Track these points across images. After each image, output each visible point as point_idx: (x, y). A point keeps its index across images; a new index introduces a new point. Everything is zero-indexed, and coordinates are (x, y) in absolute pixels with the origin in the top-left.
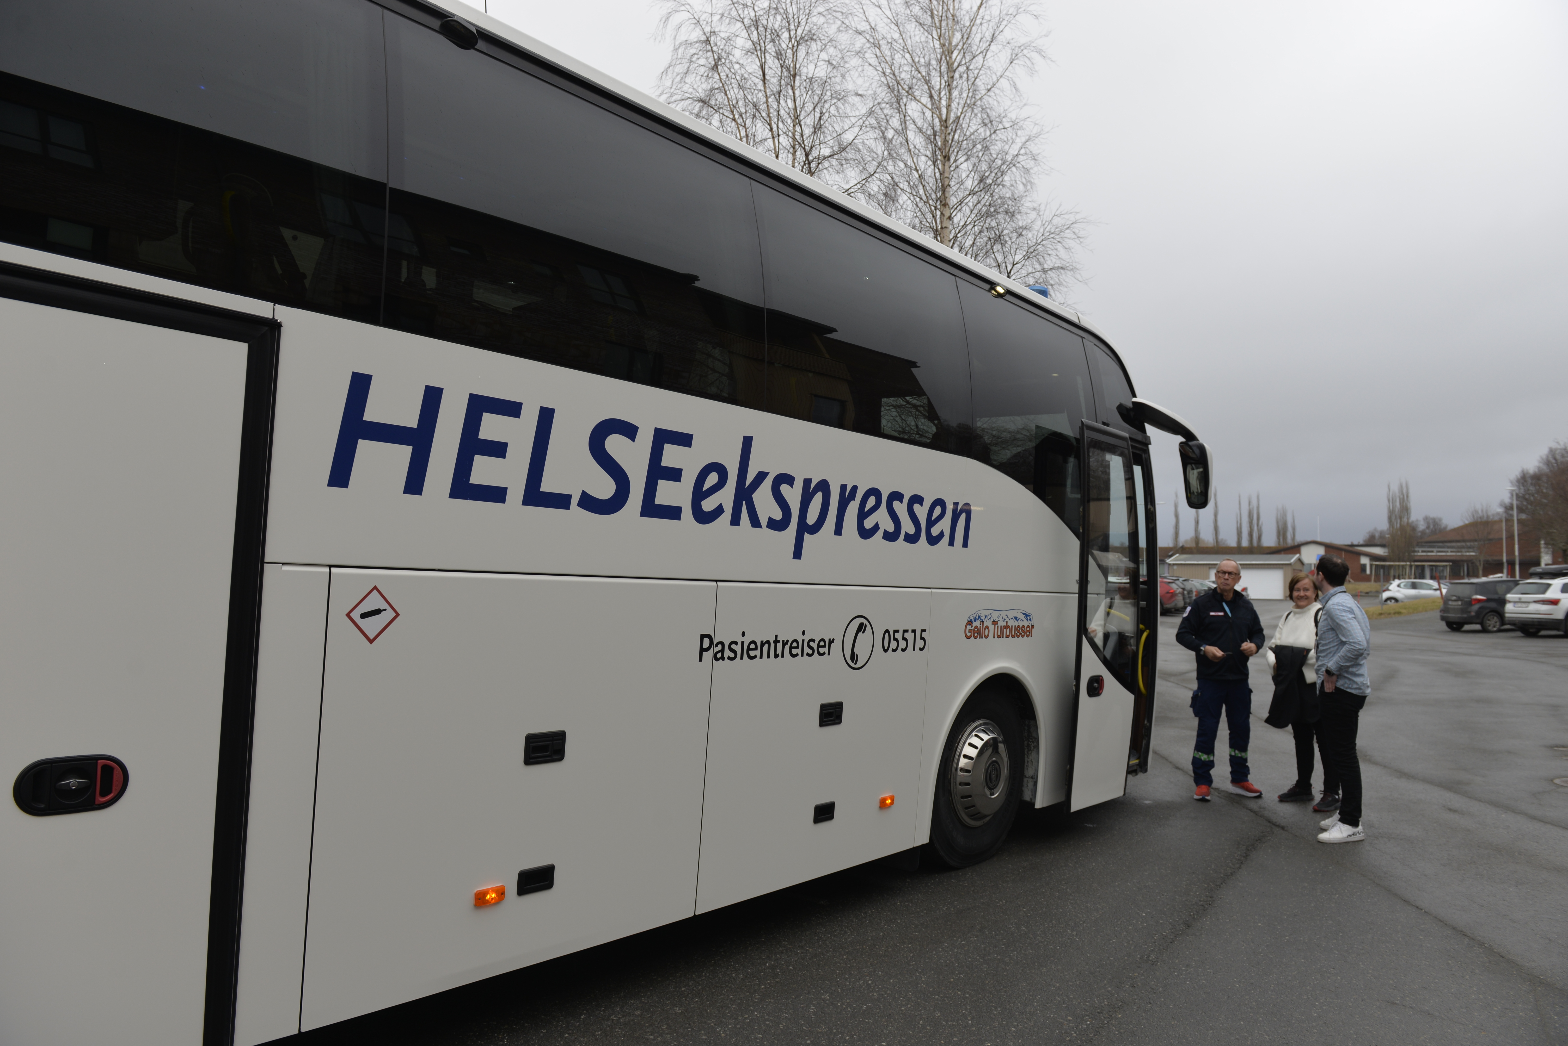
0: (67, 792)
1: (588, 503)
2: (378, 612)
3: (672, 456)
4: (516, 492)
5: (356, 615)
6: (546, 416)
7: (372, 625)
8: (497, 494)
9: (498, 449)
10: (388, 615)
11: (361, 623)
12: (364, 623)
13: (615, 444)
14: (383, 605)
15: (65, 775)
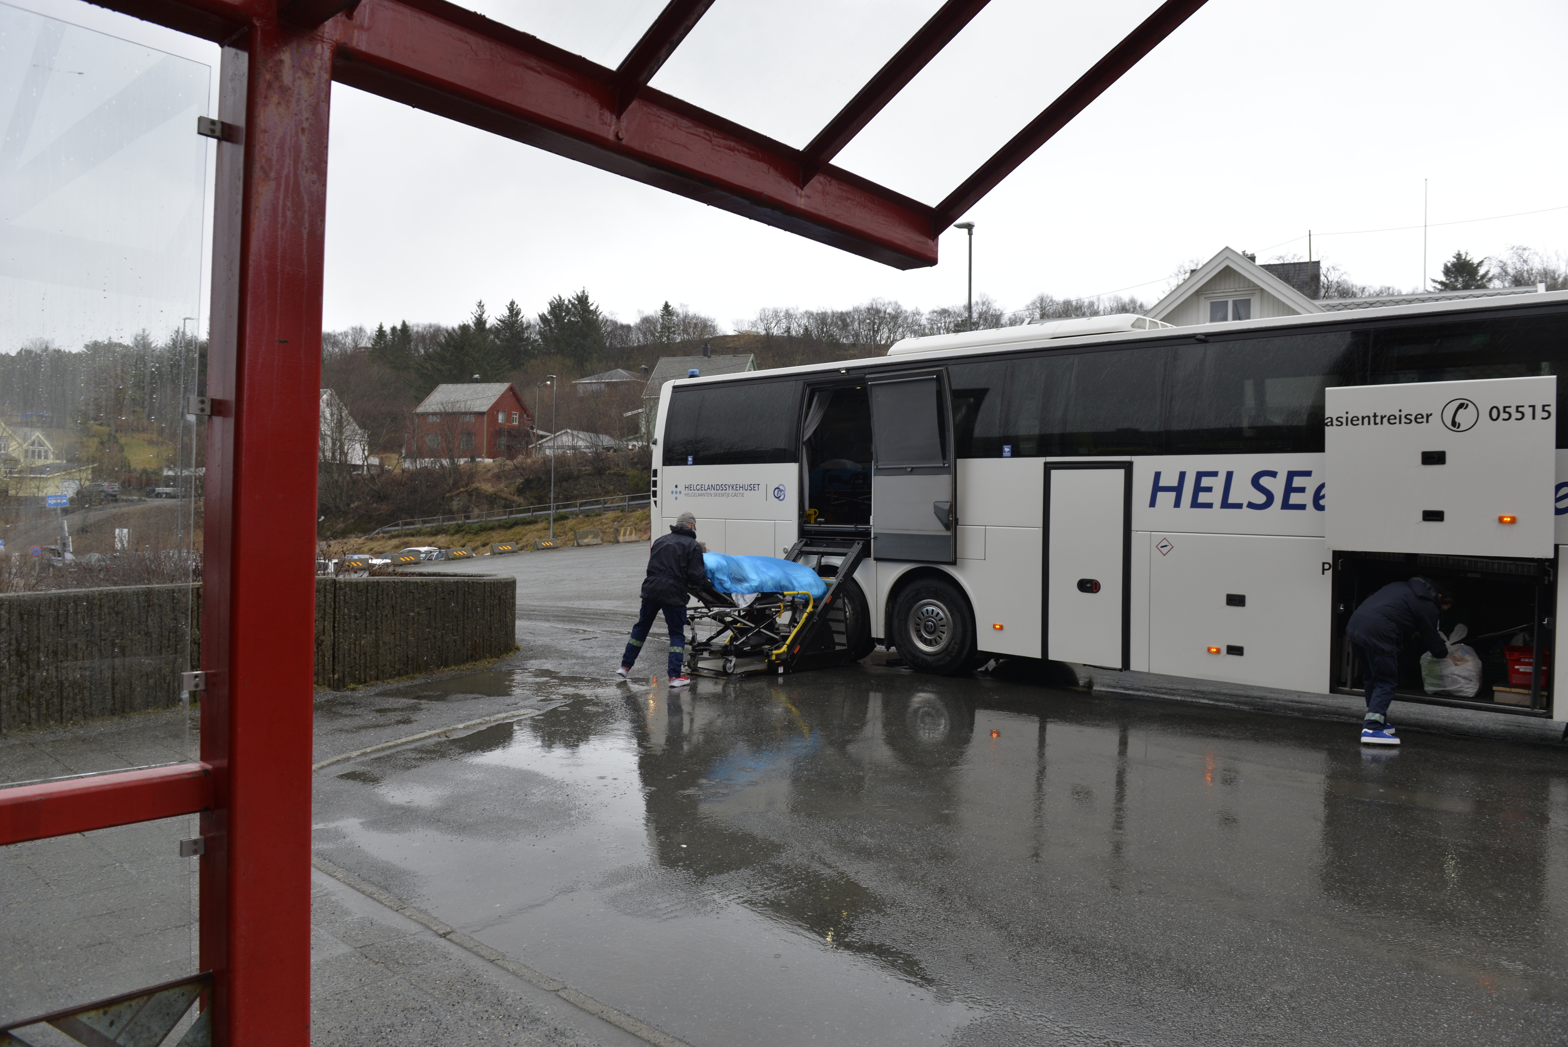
0: (1087, 587)
1: (1251, 505)
2: (1166, 546)
3: (1297, 482)
4: (1217, 502)
5: (1159, 547)
6: (1230, 475)
7: (1164, 550)
8: (1209, 506)
9: (1209, 489)
10: (1170, 547)
11: (1161, 549)
12: (1162, 549)
13: (1264, 481)
14: (1167, 544)
15: (1087, 583)
